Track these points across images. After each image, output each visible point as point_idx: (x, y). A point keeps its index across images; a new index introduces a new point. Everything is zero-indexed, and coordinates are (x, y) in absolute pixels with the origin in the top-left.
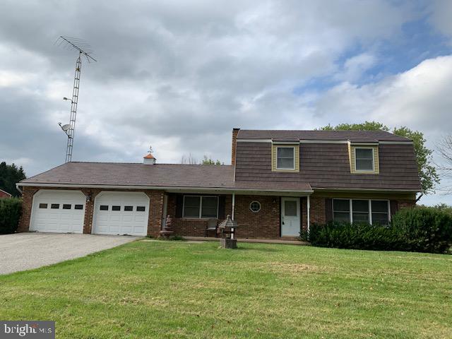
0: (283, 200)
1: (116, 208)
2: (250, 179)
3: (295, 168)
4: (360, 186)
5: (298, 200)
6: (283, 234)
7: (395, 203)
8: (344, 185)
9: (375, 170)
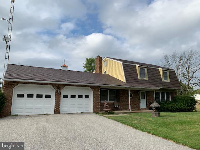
0: (140, 92)
1: (73, 97)
2: (131, 82)
3: (146, 78)
4: (166, 86)
5: (145, 92)
6: (141, 107)
7: (172, 93)
8: (162, 86)
9: (168, 81)
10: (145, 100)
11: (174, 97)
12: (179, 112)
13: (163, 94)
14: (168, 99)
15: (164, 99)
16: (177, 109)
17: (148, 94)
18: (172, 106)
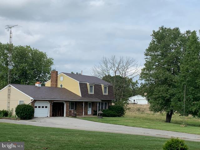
0: (88, 103)
2: (85, 96)
3: (93, 93)
5: (91, 103)
6: (88, 114)
7: (108, 103)
8: (102, 98)
9: (107, 94)
10: (91, 108)
11: (110, 106)
12: (112, 117)
13: (102, 104)
14: (105, 107)
15: (103, 108)
16: (111, 115)
17: (93, 104)
18: (108, 113)
